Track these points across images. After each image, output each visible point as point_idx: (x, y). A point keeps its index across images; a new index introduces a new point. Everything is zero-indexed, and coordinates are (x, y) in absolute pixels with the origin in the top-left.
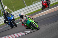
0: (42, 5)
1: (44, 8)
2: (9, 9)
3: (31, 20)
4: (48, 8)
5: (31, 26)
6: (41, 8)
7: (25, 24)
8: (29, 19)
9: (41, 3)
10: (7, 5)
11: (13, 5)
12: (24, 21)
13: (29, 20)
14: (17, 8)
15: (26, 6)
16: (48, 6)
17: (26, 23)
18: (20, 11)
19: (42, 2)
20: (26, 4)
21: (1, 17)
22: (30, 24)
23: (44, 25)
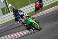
0: (35, 7)
1: (37, 10)
3: (31, 20)
4: (41, 10)
5: (32, 27)
6: (34, 10)
8: (29, 18)
9: (34, 5)
10: (11, 2)
11: (18, 3)
12: (24, 21)
13: (29, 20)
14: (21, 6)
15: (30, 3)
16: (41, 8)
17: (26, 23)
18: (24, 9)
19: (36, 4)
20: (30, 2)
21: (5, 15)
22: (30, 24)
23: (48, 23)
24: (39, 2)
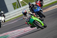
2: (24, 2)
7: (29, 23)
12: (27, 19)
13: (32, 18)
19: (36, 3)
24: (39, 1)
